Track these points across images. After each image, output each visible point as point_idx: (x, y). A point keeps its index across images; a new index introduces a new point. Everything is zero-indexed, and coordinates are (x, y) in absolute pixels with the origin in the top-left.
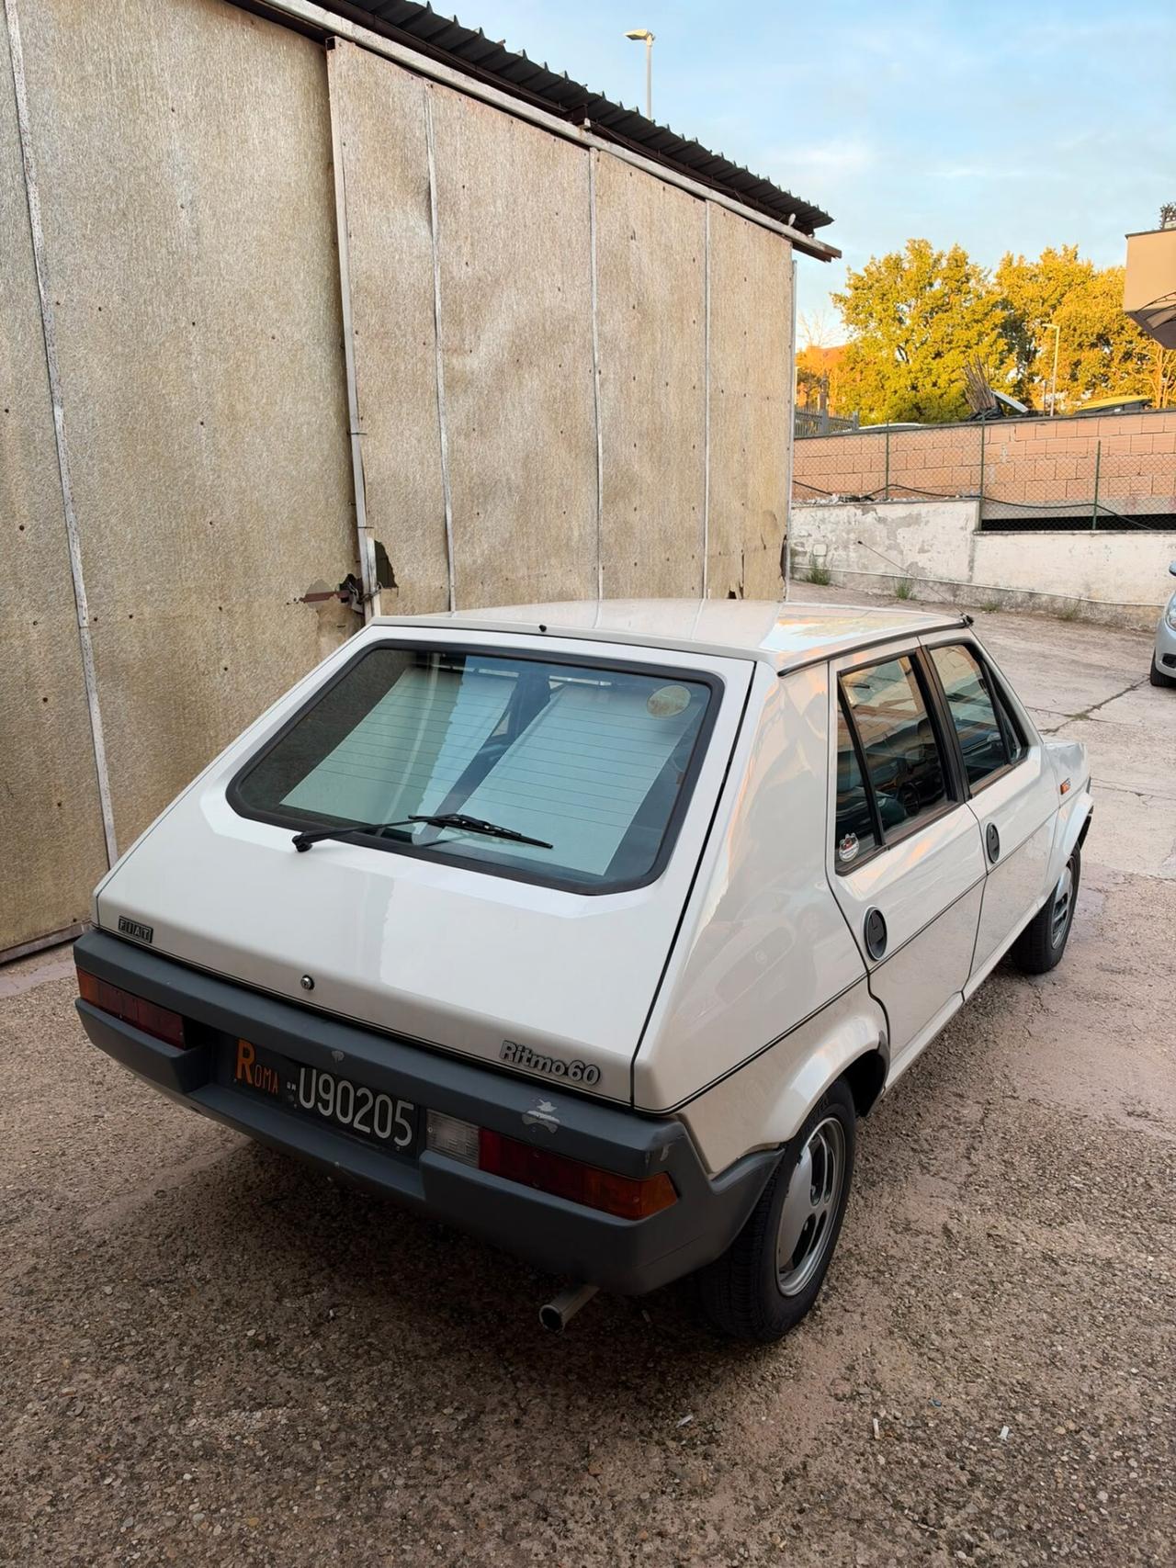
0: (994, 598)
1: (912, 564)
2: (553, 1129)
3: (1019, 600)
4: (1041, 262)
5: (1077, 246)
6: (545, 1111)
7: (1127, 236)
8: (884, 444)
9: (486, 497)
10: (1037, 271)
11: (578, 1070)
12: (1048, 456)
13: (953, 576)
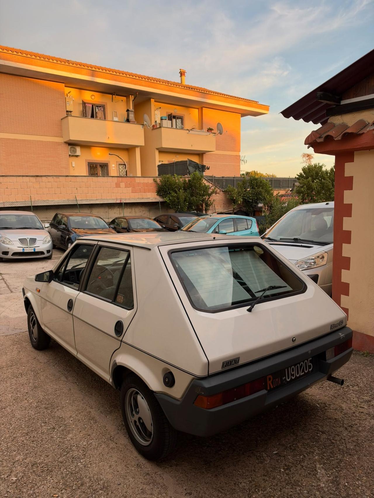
2: (344, 337)
6: (341, 335)
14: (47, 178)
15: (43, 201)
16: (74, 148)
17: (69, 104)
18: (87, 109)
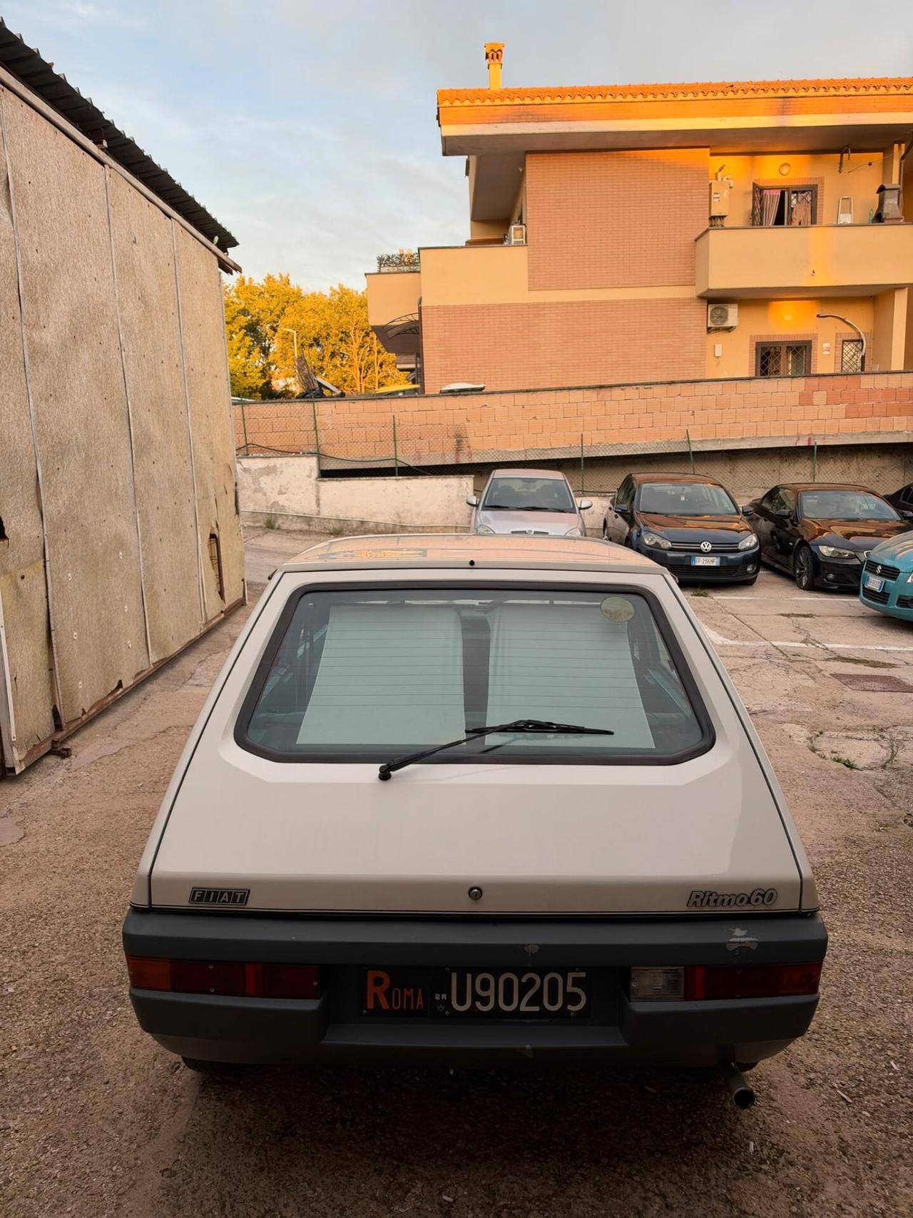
0: (337, 526)
1: (275, 503)
2: (754, 947)
3: (355, 526)
4: (264, 283)
5: (288, 275)
6: (739, 935)
7: (366, 274)
8: (241, 413)
9: (62, 454)
10: (263, 290)
11: (759, 897)
12: (346, 426)
13: (306, 511)
14: (623, 390)
15: (609, 447)
16: (724, 309)
17: (718, 198)
18: (767, 202)
